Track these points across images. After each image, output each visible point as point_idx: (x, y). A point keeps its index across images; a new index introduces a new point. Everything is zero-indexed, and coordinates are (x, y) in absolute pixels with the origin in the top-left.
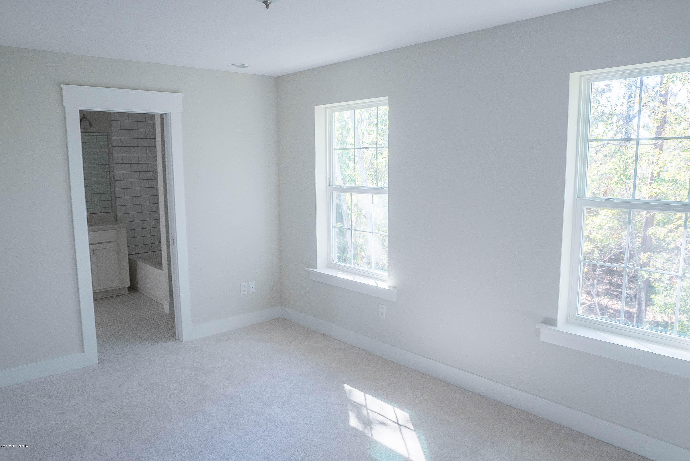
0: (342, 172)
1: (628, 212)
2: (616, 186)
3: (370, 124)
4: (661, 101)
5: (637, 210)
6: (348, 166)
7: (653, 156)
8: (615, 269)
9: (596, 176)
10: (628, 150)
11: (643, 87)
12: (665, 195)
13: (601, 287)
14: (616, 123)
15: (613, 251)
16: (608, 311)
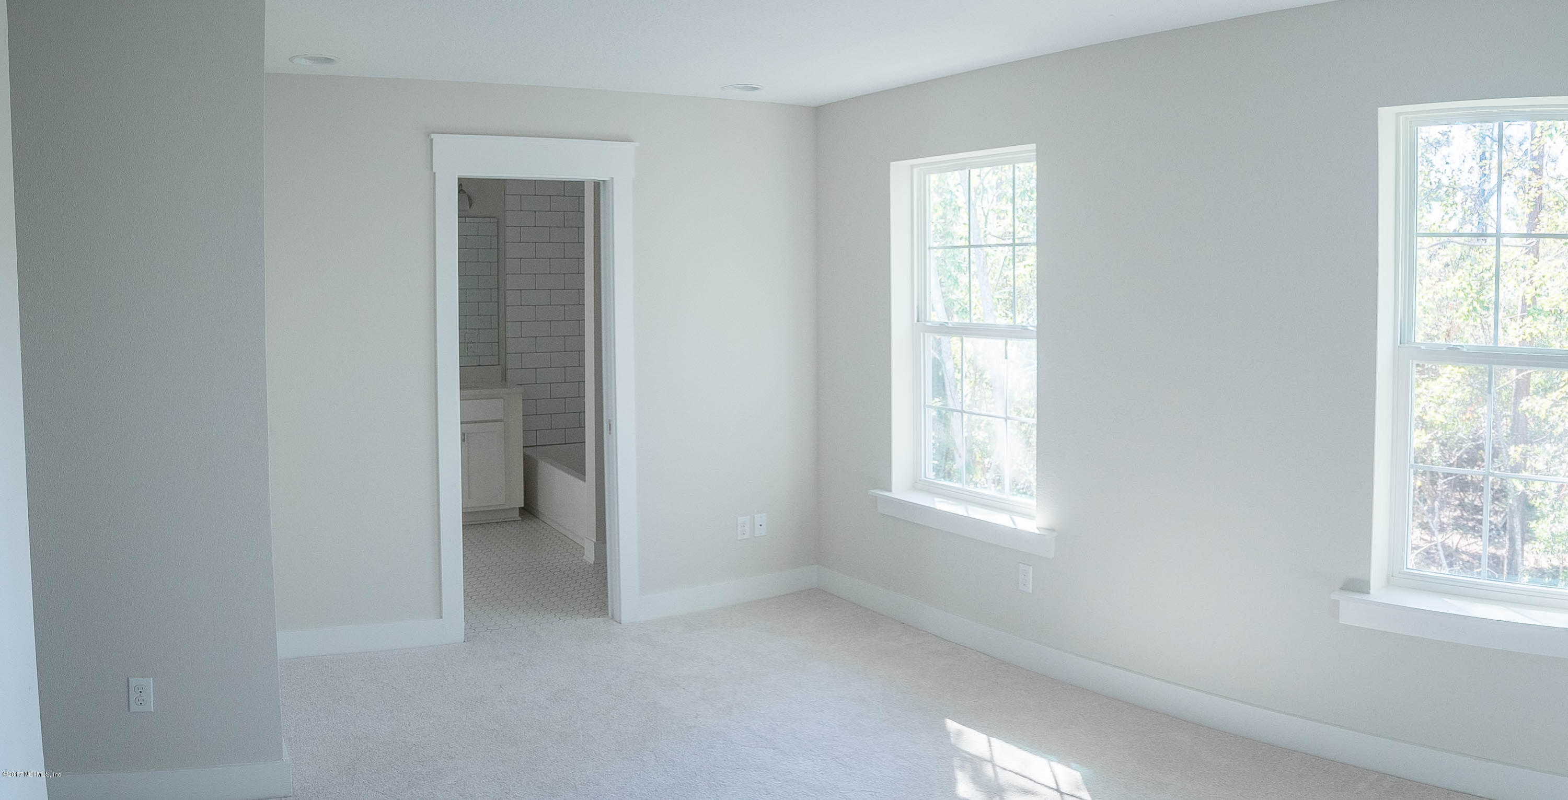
0: (945, 293)
1: (1488, 370)
2: (1466, 322)
3: (999, 198)
4: (1534, 168)
5: (1502, 367)
6: (956, 282)
7: (1524, 267)
8: (1469, 478)
9: (1431, 303)
10: (1484, 255)
11: (1504, 140)
12: (1545, 338)
13: (1447, 514)
14: (1461, 203)
15: (1464, 445)
16: (1459, 558)
